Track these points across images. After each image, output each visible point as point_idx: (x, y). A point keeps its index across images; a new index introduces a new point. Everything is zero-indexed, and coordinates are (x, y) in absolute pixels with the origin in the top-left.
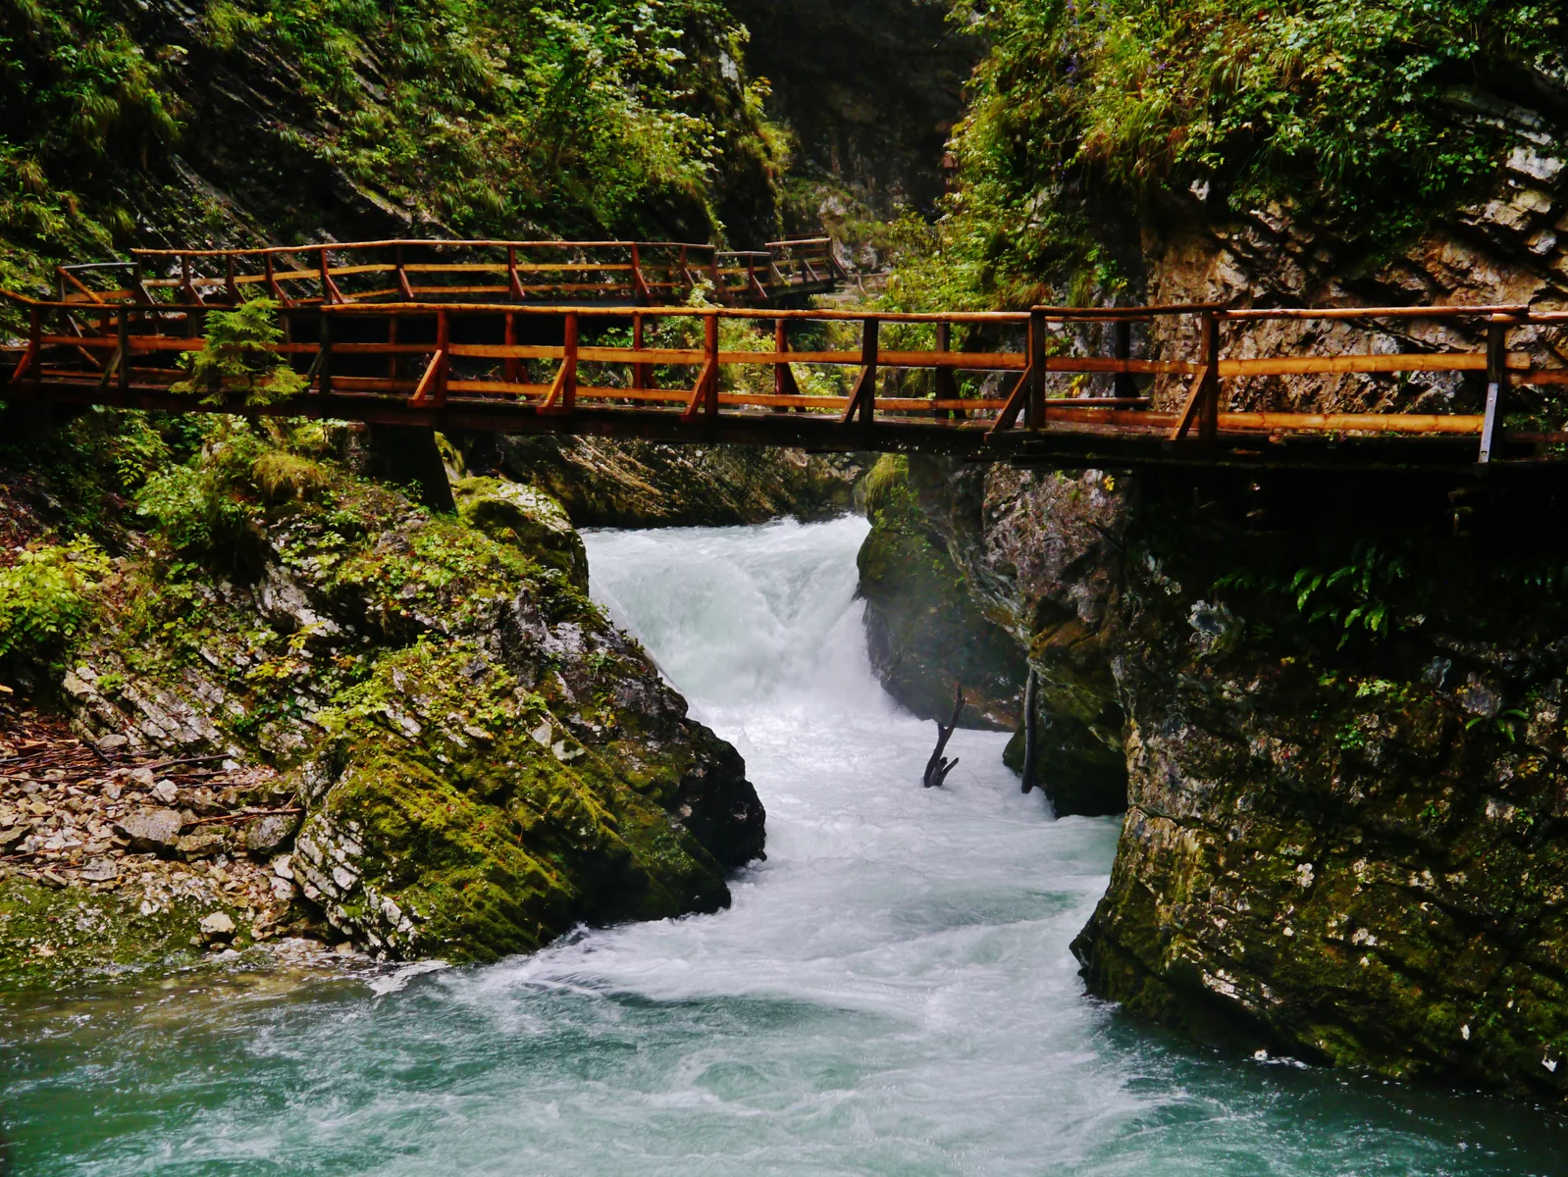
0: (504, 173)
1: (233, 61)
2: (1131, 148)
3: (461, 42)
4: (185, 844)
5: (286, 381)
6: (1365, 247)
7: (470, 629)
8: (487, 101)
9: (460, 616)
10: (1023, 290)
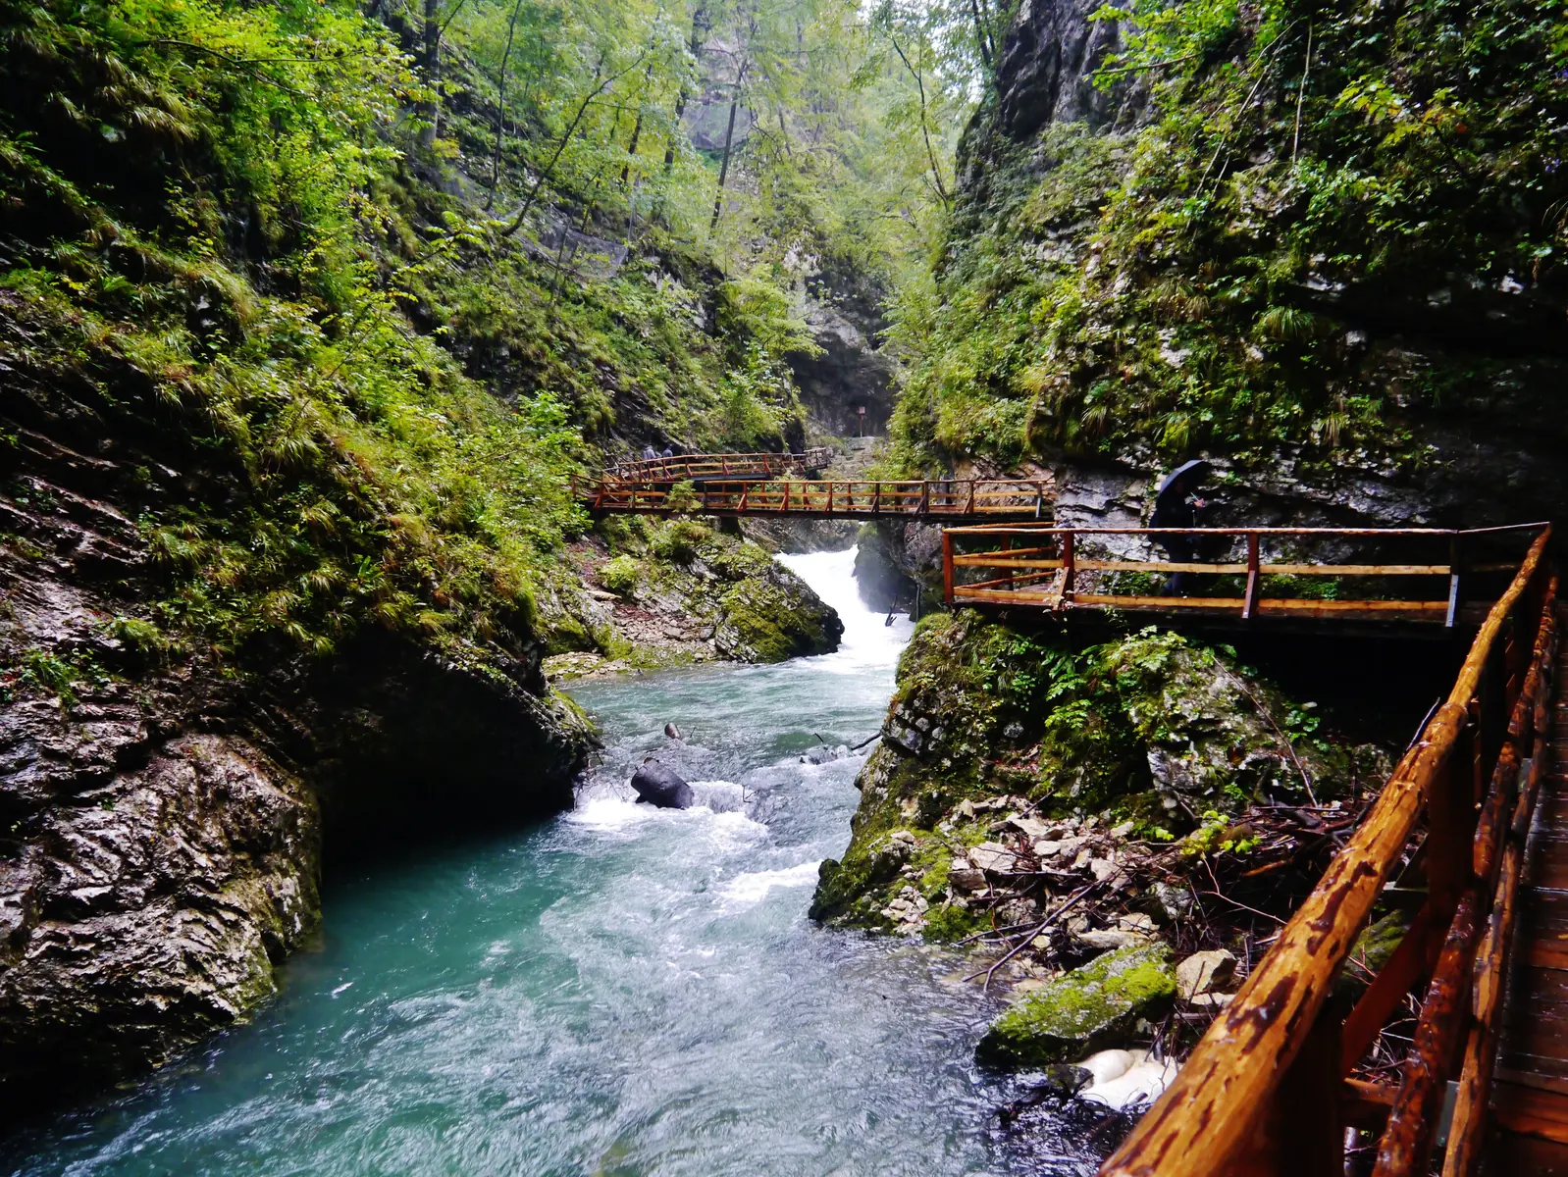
0: (718, 430)
1: (629, 395)
2: (950, 439)
3: (699, 383)
4: (682, 637)
5: (697, 505)
6: (1009, 465)
7: (760, 575)
8: (709, 405)
9: (757, 571)
10: (916, 473)
